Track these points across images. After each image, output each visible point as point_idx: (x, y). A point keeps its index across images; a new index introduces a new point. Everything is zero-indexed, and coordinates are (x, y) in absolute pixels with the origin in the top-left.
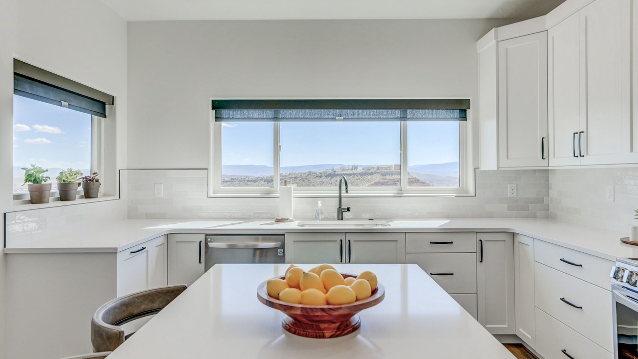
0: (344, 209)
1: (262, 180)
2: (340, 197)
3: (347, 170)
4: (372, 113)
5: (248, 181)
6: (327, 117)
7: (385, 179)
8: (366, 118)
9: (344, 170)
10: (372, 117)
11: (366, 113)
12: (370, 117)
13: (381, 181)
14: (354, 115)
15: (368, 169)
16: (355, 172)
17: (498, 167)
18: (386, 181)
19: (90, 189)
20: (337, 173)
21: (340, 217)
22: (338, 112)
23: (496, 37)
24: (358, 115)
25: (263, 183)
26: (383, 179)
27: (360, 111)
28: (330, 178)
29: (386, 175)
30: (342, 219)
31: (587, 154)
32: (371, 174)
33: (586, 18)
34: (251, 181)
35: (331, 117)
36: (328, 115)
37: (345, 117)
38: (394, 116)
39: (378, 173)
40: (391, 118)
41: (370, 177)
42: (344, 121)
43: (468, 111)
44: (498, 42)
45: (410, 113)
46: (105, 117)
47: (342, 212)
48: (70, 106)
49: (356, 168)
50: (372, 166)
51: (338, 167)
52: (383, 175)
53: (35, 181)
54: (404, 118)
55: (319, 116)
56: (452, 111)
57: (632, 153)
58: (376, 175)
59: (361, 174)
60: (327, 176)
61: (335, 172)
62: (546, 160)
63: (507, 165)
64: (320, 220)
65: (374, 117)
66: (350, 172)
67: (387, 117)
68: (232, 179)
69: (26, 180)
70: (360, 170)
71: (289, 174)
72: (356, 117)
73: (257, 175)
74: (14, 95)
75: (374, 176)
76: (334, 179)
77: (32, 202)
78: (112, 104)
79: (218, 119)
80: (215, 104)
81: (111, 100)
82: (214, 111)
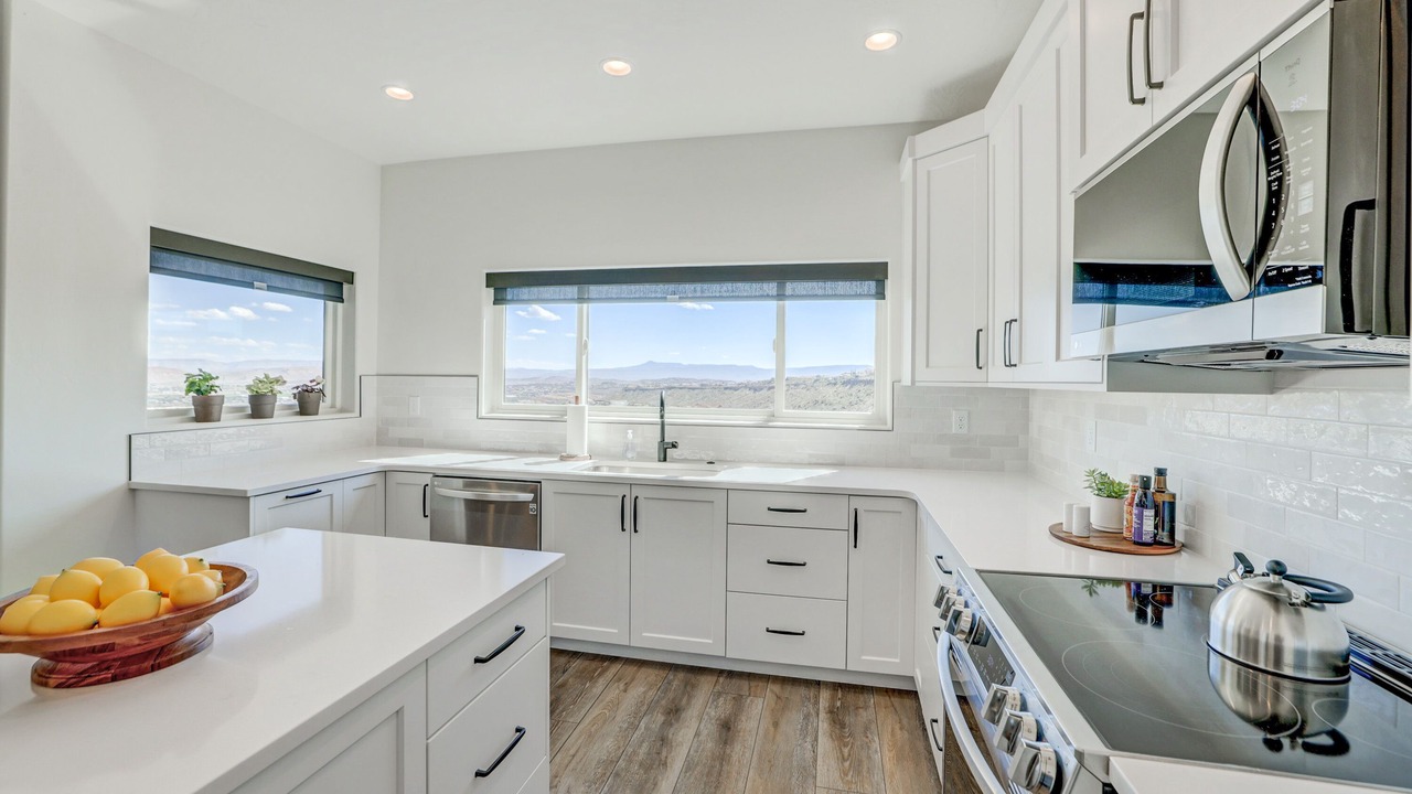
0: (668, 443)
1: (746, 387)
2: (663, 425)
4: (725, 288)
5: (726, 389)
6: (653, 295)
8: (715, 297)
10: (725, 294)
11: (715, 288)
12: (721, 294)
14: (695, 291)
17: (913, 382)
19: (306, 402)
20: (859, 379)
21: (662, 456)
22: (671, 287)
23: (912, 153)
24: (702, 292)
25: (748, 392)
27: (705, 286)
28: (849, 386)
30: (665, 460)
31: (1020, 362)
33: (1021, 107)
34: (731, 388)
35: (660, 296)
36: (656, 292)
37: (681, 296)
40: (755, 297)
43: (886, 283)
44: (915, 161)
45: (790, 287)
46: (343, 302)
47: (665, 450)
48: (270, 288)
53: (198, 391)
54: (781, 296)
55: (642, 295)
56: (859, 283)
57: (1059, 363)
60: (845, 383)
61: (857, 377)
62: (984, 369)
63: (926, 377)
64: (629, 460)
65: (727, 294)
68: (702, 385)
69: (188, 391)
72: (699, 294)
73: (739, 380)
74: (151, 275)
76: (855, 388)
77: (197, 419)
78: (352, 282)
79: (497, 301)
80: (491, 279)
81: (349, 277)
82: (492, 290)
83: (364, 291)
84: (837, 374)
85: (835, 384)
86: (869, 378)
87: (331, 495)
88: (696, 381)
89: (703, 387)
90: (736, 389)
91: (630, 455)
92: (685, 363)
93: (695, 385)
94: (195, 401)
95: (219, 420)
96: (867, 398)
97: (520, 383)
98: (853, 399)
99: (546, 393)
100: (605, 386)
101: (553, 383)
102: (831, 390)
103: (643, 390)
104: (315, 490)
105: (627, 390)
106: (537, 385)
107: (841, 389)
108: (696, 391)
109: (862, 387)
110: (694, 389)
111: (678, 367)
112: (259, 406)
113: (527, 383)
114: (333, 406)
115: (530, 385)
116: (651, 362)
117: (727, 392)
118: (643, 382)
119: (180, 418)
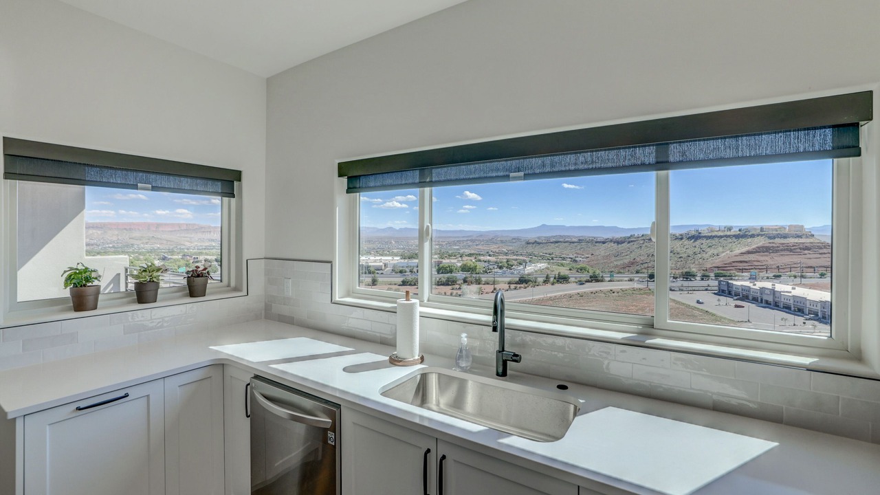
1: (611, 241)
3: (717, 231)
5: (596, 242)
6: (495, 174)
7: (773, 243)
8: (570, 171)
9: (712, 231)
12: (577, 167)
13: (768, 245)
14: (544, 165)
15: (747, 230)
16: (728, 233)
18: (774, 245)
19: (195, 285)
20: (702, 235)
21: (500, 370)
22: (515, 163)
25: (613, 245)
26: (770, 243)
27: (556, 158)
28: (693, 240)
29: (774, 238)
30: (505, 374)
32: (753, 236)
34: (599, 242)
35: (501, 174)
37: (527, 172)
38: (633, 161)
39: (762, 235)
41: (749, 240)
42: (524, 179)
43: (865, 129)
46: (234, 197)
48: (156, 188)
49: (730, 229)
50: (753, 226)
51: (705, 228)
52: (770, 238)
53: (76, 283)
54: (662, 164)
55: (482, 174)
56: (802, 133)
58: (759, 237)
59: (737, 237)
60: (690, 238)
61: (700, 233)
65: (586, 166)
66: (720, 234)
67: (614, 165)
68: (579, 240)
70: (735, 231)
71: (643, 236)
72: (548, 169)
75: (756, 239)
76: (699, 242)
77: (75, 308)
78: (239, 180)
79: (350, 190)
80: (343, 169)
81: (238, 175)
82: (345, 180)
83: (250, 188)
84: (683, 231)
85: (682, 239)
86: (710, 234)
87: (148, 396)
88: (575, 237)
89: (580, 241)
90: (604, 243)
91: (463, 364)
92: (568, 225)
93: (574, 240)
94: (72, 291)
95: (95, 308)
96: (709, 249)
97: (462, 239)
98: (697, 250)
99: (477, 245)
100: (514, 241)
101: (481, 239)
102: (679, 243)
103: (539, 243)
104: (123, 394)
105: (528, 243)
106: (472, 241)
107: (686, 242)
108: (576, 244)
109: (704, 241)
110: (573, 242)
111: (562, 228)
112: (144, 292)
113: (465, 239)
114: (229, 286)
115: (467, 240)
116: (544, 225)
117: (597, 244)
118: (539, 238)
119: (59, 307)
